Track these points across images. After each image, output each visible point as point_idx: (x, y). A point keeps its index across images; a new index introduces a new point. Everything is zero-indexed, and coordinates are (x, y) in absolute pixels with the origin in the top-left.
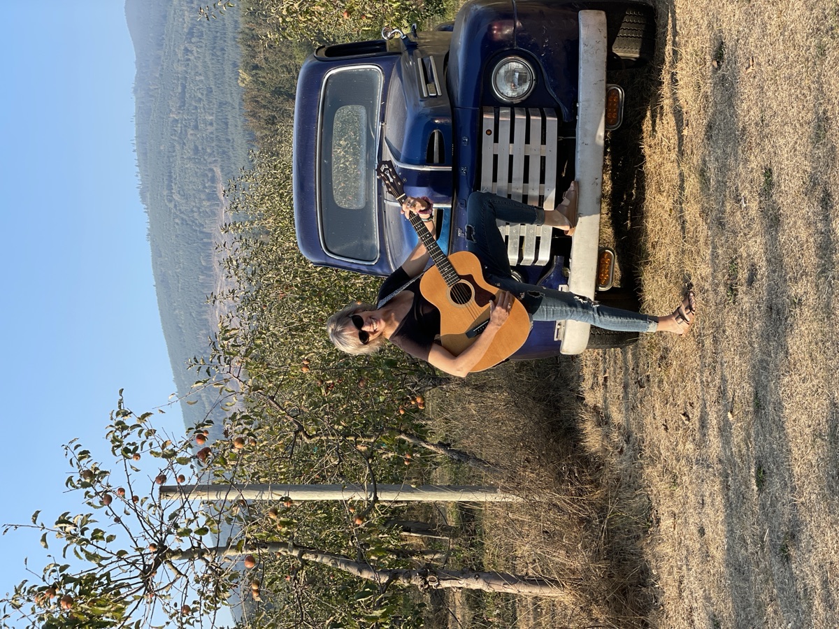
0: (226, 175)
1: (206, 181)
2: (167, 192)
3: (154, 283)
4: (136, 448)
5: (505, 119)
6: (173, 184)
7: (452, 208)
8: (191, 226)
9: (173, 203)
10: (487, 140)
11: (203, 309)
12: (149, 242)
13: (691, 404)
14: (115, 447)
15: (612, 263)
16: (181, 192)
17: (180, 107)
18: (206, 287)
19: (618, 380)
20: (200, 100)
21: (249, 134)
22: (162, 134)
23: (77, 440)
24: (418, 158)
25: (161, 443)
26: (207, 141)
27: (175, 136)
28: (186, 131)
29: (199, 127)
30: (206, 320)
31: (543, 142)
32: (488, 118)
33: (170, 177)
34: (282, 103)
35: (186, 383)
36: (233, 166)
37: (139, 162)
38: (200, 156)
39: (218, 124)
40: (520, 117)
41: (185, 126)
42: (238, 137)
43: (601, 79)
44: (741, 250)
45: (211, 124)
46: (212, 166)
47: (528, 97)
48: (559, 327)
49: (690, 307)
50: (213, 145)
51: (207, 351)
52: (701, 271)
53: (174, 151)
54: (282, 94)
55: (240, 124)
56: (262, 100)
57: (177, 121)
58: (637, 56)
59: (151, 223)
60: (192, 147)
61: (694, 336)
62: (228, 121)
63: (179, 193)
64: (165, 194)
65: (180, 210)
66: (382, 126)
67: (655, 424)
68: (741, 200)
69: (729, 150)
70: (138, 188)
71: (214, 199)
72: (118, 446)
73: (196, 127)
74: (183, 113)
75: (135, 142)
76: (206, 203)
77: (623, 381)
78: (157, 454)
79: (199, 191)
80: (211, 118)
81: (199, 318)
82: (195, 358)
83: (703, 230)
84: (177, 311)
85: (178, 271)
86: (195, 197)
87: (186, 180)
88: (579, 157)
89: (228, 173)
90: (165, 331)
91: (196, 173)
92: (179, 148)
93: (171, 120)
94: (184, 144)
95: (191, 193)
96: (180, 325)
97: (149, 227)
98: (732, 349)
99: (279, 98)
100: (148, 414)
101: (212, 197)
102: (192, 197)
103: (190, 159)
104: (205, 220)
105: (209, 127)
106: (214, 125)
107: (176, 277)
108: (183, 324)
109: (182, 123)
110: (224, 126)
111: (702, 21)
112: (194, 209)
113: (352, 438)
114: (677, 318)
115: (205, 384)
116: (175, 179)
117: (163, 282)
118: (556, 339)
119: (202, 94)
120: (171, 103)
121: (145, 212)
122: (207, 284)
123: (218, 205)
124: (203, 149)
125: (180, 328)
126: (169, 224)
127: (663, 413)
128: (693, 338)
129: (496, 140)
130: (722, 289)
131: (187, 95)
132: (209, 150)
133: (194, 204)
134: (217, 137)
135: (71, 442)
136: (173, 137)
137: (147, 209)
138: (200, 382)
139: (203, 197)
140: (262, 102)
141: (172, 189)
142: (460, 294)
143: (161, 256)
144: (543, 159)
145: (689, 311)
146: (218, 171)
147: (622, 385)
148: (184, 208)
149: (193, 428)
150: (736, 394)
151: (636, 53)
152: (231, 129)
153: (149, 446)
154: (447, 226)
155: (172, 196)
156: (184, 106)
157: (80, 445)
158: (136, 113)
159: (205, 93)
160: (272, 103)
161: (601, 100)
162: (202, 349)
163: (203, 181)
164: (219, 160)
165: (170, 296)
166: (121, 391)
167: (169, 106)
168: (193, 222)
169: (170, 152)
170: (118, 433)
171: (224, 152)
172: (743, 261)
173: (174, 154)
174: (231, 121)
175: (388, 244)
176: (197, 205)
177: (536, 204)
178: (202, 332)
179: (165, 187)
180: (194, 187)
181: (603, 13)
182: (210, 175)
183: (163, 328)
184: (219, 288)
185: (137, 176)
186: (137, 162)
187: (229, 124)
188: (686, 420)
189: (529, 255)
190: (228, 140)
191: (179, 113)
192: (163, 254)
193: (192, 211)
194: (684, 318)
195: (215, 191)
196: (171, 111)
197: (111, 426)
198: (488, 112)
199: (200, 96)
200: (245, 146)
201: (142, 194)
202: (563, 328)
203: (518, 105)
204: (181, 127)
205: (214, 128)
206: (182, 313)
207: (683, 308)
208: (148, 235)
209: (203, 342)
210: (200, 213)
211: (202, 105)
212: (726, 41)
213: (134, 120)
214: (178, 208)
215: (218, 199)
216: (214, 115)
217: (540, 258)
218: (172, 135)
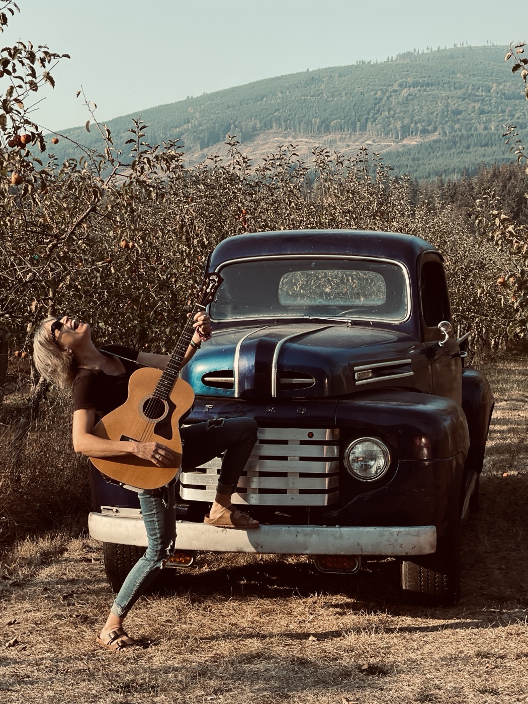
0: (430, 145)
1: (423, 124)
2: (411, 82)
3: (310, 70)
4: (9, 73)
5: (325, 451)
6: (419, 88)
7: (234, 398)
8: (373, 109)
9: (398, 88)
10: (302, 434)
11: (283, 124)
12: (355, 64)
13: (24, 649)
14: (10, 52)
15: (180, 565)
16: (411, 97)
17: (504, 94)
18: (307, 127)
19: (82, 573)
20: (513, 116)
21: (476, 169)
22: (474, 75)
23: (18, 11)
24: (285, 362)
25: (20, 98)
26: (467, 124)
27: (473, 89)
28: (478, 101)
29: (482, 116)
30: (271, 127)
31: (302, 492)
32: (327, 435)
33: (428, 85)
34: (509, 205)
35: (203, 106)
36: (440, 153)
37: (443, 50)
38: (451, 117)
39: (486, 136)
40: (327, 467)
41: (483, 100)
42: (473, 157)
43: (363, 550)
44: (163, 696)
45: (486, 128)
46: (439, 130)
47: (350, 475)
48: (114, 510)
49: (124, 645)
50: (463, 131)
51: (237, 129)
52: (158, 657)
53: (455, 88)
54: (518, 206)
55: (486, 160)
56: (512, 184)
57: (489, 91)
58: (404, 588)
59: (376, 65)
60: (461, 108)
61: (94, 650)
62: (490, 147)
63: (409, 95)
64: (408, 79)
65: (391, 96)
66: (348, 323)
67: (20, 612)
68: (216, 695)
69: (272, 682)
70: (415, 50)
71: (404, 132)
72: (10, 54)
73: (482, 112)
74: (497, 97)
75: (465, 45)
76: (399, 124)
77: (80, 578)
78: (10, 93)
79: (413, 116)
80: (493, 128)
81: (273, 119)
82: (145, 127)
83: (201, 658)
84: (280, 95)
85: (324, 95)
86: (405, 112)
87: (424, 102)
88: (283, 528)
89: (432, 148)
90: (258, 82)
91: (432, 113)
92: (459, 93)
93: (490, 84)
94: (464, 99)
95: (410, 108)
96: (265, 99)
97: (372, 63)
98: (62, 689)
99: (514, 202)
100: (53, 82)
101: (406, 132)
102: (405, 109)
103: (447, 106)
104: (380, 123)
105: (482, 126)
106: (485, 132)
107: (318, 93)
108: (266, 102)
109: (487, 96)
110: (484, 142)
111: (419, 653)
112: (392, 112)
113: (51, 295)
114: (114, 632)
115: (107, 140)
116: (425, 90)
117: (312, 79)
118: (102, 507)
119: (519, 118)
120: (508, 84)
121: (388, 58)
122: (310, 127)
123: (397, 137)
124: (458, 120)
125: (262, 99)
126: (375, 85)
127: (27, 620)
128: (92, 648)
129: (303, 443)
130: (129, 677)
131: (517, 102)
132: (457, 126)
133: (397, 112)
134: (472, 135)
135: (15, 5)
136: (470, 87)
137: (392, 60)
138: (109, 133)
139: (406, 121)
140: (510, 184)
141: (414, 88)
142: (153, 408)
143: (340, 76)
144: (284, 492)
145: (120, 645)
146: (434, 137)
147: (76, 578)
148: (393, 101)
149: (37, 130)
150: (13, 693)
151: (406, 586)
152: (481, 150)
153: (19, 84)
154: (218, 393)
155: (406, 87)
156: (506, 99)
157: (13, 14)
158: (497, 46)
159: (520, 121)
160: (509, 194)
161: (342, 551)
162: (239, 123)
163: (424, 121)
164: (447, 138)
165: (297, 87)
166: (67, 56)
167: (505, 81)
168: (378, 111)
169: (455, 83)
170: (24, 54)
171: (455, 143)
172: (150, 698)
173: (452, 88)
174: (489, 150)
175: (224, 330)
176: (397, 115)
177: (239, 485)
178: (258, 122)
179: (415, 80)
180: (416, 111)
181: (433, 551)
182: (430, 128)
183: (262, 81)
184: (307, 140)
185: (428, 49)
186: (443, 48)
187: (487, 148)
188: (10, 644)
189: (188, 478)
190: (468, 147)
191: (498, 93)
192: (342, 79)
193: (389, 110)
194: (114, 639)
195: (412, 134)
196: (500, 84)
197: (32, 47)
198: (332, 434)
199: (517, 115)
200: (462, 166)
201: (408, 54)
202: (114, 514)
203: (342, 464)
204: (482, 96)
205: (482, 132)
206: (279, 101)
207: (125, 638)
208: (364, 63)
209: (247, 125)
210: (388, 118)
211: (506, 118)
212: (387, 679)
213: (489, 45)
214: (393, 94)
215: (404, 138)
216: (496, 132)
217: (186, 490)
218: (473, 85)
